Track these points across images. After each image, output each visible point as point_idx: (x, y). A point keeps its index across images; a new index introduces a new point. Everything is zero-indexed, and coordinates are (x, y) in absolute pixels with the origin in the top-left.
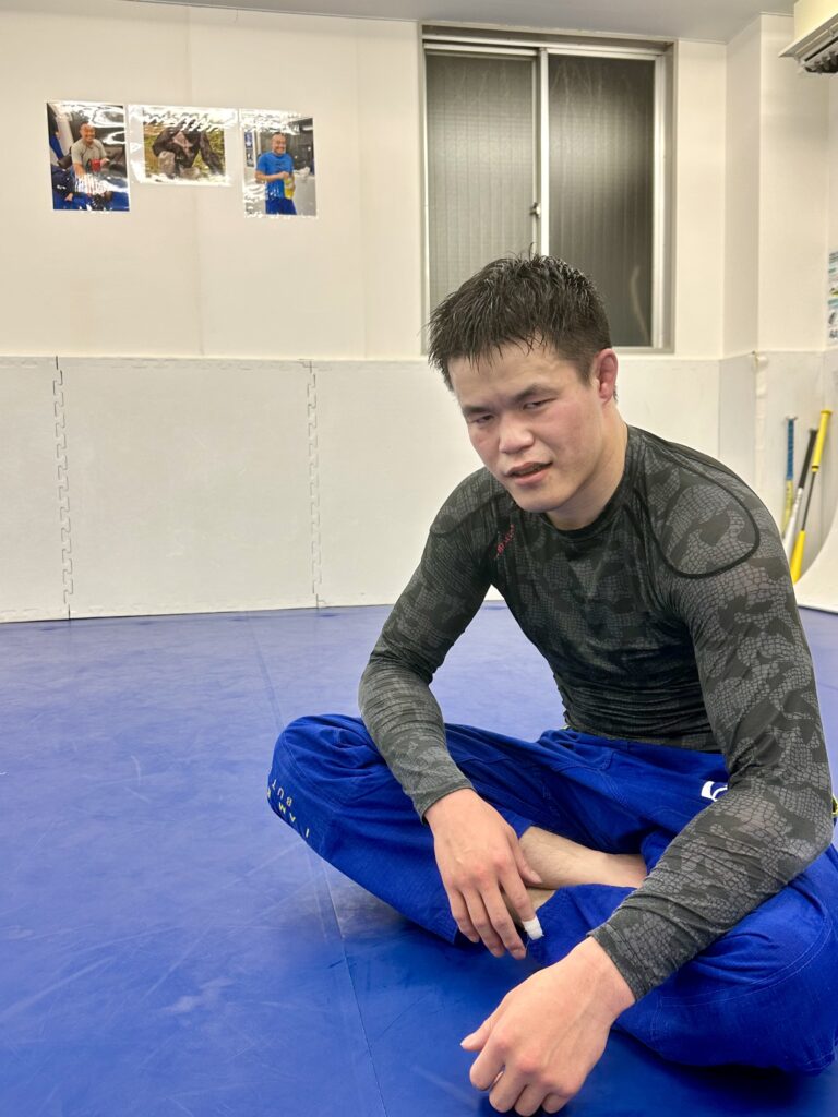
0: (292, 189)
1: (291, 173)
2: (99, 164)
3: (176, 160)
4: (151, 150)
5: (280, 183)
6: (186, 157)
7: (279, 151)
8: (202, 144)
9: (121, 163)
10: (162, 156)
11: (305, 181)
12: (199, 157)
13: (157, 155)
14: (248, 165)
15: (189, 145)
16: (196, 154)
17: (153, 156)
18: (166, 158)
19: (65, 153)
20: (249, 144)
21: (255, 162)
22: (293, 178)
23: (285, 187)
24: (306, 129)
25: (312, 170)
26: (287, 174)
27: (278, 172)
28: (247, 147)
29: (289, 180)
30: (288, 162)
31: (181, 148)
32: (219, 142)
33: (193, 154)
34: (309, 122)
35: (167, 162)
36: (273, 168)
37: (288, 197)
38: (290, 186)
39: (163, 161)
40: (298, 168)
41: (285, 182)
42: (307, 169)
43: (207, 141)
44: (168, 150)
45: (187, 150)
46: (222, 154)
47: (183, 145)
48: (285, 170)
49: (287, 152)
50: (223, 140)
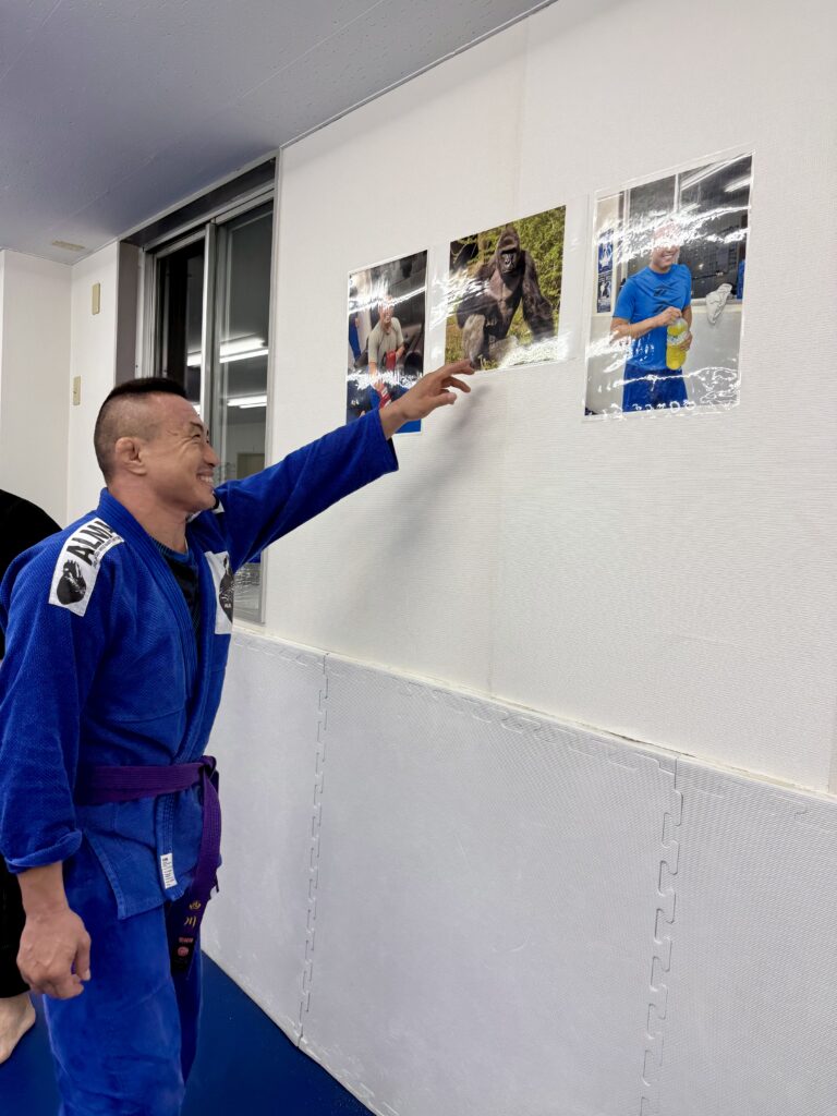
0: (686, 346)
1: (685, 309)
2: (394, 357)
3: (487, 330)
4: (455, 319)
5: (659, 335)
6: (499, 316)
7: (665, 263)
8: (526, 288)
9: (418, 351)
10: (468, 325)
11: (714, 322)
12: (519, 312)
13: (462, 324)
14: (600, 309)
15: (506, 293)
16: (515, 309)
17: (457, 327)
18: (473, 329)
19: (362, 349)
20: (605, 262)
21: (613, 300)
22: (689, 321)
23: (670, 343)
24: (732, 187)
25: (737, 292)
26: (679, 310)
27: (656, 312)
28: (601, 269)
29: (681, 324)
30: (682, 283)
31: (495, 301)
32: (554, 274)
33: (510, 310)
34: (743, 167)
35: (473, 336)
36: (650, 305)
37: (673, 365)
38: (681, 339)
39: (469, 333)
40: (702, 292)
41: (670, 331)
42: (726, 289)
43: (534, 276)
44: (476, 313)
45: (502, 305)
46: (556, 298)
47: (498, 297)
48: (672, 303)
49: (680, 262)
50: (560, 270)
